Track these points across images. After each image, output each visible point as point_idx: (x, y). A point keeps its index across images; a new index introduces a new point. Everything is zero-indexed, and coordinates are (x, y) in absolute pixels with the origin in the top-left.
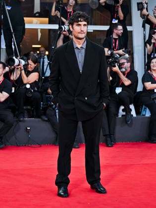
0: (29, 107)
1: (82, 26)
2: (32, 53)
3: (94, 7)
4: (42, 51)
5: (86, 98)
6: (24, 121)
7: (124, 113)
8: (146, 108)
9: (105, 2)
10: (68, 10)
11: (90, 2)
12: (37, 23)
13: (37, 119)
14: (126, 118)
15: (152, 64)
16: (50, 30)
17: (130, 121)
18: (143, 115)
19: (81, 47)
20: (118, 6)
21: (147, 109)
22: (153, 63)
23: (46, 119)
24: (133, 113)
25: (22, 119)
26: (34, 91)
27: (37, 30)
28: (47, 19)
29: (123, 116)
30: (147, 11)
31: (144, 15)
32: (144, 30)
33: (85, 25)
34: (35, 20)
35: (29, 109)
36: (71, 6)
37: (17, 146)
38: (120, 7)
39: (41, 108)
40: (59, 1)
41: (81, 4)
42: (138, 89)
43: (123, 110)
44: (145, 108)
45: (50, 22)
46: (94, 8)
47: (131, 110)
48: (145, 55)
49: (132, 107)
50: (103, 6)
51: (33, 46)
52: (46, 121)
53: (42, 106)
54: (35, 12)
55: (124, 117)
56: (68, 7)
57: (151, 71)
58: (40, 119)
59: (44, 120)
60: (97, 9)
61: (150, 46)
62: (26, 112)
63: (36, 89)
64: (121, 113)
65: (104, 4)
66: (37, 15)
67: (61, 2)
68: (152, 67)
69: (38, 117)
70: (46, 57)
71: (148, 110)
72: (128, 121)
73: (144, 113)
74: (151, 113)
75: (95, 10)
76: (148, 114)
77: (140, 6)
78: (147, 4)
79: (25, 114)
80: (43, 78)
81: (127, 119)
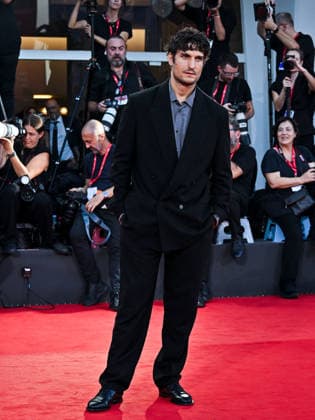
0: (28, 226)
1: (193, 58)
2: (32, 111)
3: (164, 14)
4: (53, 108)
5: (181, 207)
6: (18, 255)
7: (229, 237)
8: (274, 226)
9: (186, 4)
10: (110, 21)
11: (153, 3)
12: (42, 49)
13: (45, 251)
14: (232, 246)
15: (279, 133)
16: (70, 63)
17: (241, 253)
18: (268, 240)
19: (184, 102)
20: (215, 12)
21: (277, 226)
22: (282, 130)
23: (65, 250)
24: (248, 236)
25: (13, 250)
26: (39, 190)
27: (42, 62)
28: (63, 40)
29: (225, 241)
30: (275, 21)
31: (268, 30)
32: (269, 62)
33: (198, 58)
34: (37, 41)
35: (28, 229)
36: (114, 9)
37: (5, 307)
38: (218, 13)
39: (54, 227)
40: (88, 3)
41: (137, 9)
42: (256, 184)
43: (226, 230)
44: (272, 225)
45: (71, 47)
46: (164, 16)
47: (242, 229)
48: (271, 114)
49: (245, 222)
50: (182, 12)
51: (36, 97)
52: (66, 254)
53: (55, 223)
54: (38, 25)
55: (229, 244)
56: (108, 14)
57: (279, 147)
58: (51, 251)
59: (60, 253)
60: (170, 17)
61: (279, 93)
62: (21, 235)
63: (42, 187)
64: (222, 236)
65: (183, 8)
66: (43, 31)
67: (92, 4)
68: (280, 140)
69: (48, 245)
70: (60, 119)
71: (278, 229)
72: (238, 254)
73: (270, 236)
74: (285, 235)
75: (164, 20)
76: (278, 237)
77: (261, 12)
78: (273, 6)
79: (21, 240)
80: (57, 163)
81: (236, 247)
